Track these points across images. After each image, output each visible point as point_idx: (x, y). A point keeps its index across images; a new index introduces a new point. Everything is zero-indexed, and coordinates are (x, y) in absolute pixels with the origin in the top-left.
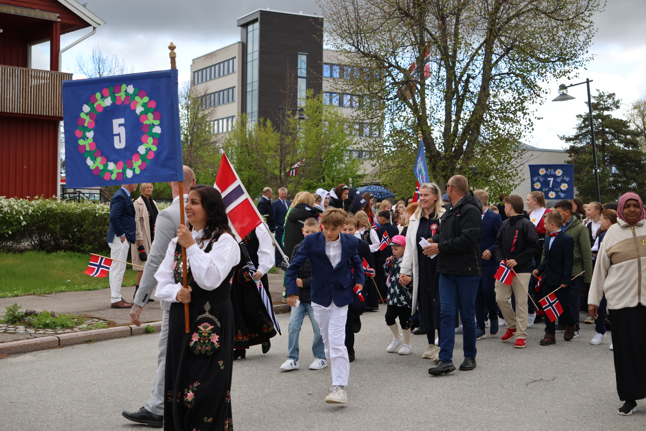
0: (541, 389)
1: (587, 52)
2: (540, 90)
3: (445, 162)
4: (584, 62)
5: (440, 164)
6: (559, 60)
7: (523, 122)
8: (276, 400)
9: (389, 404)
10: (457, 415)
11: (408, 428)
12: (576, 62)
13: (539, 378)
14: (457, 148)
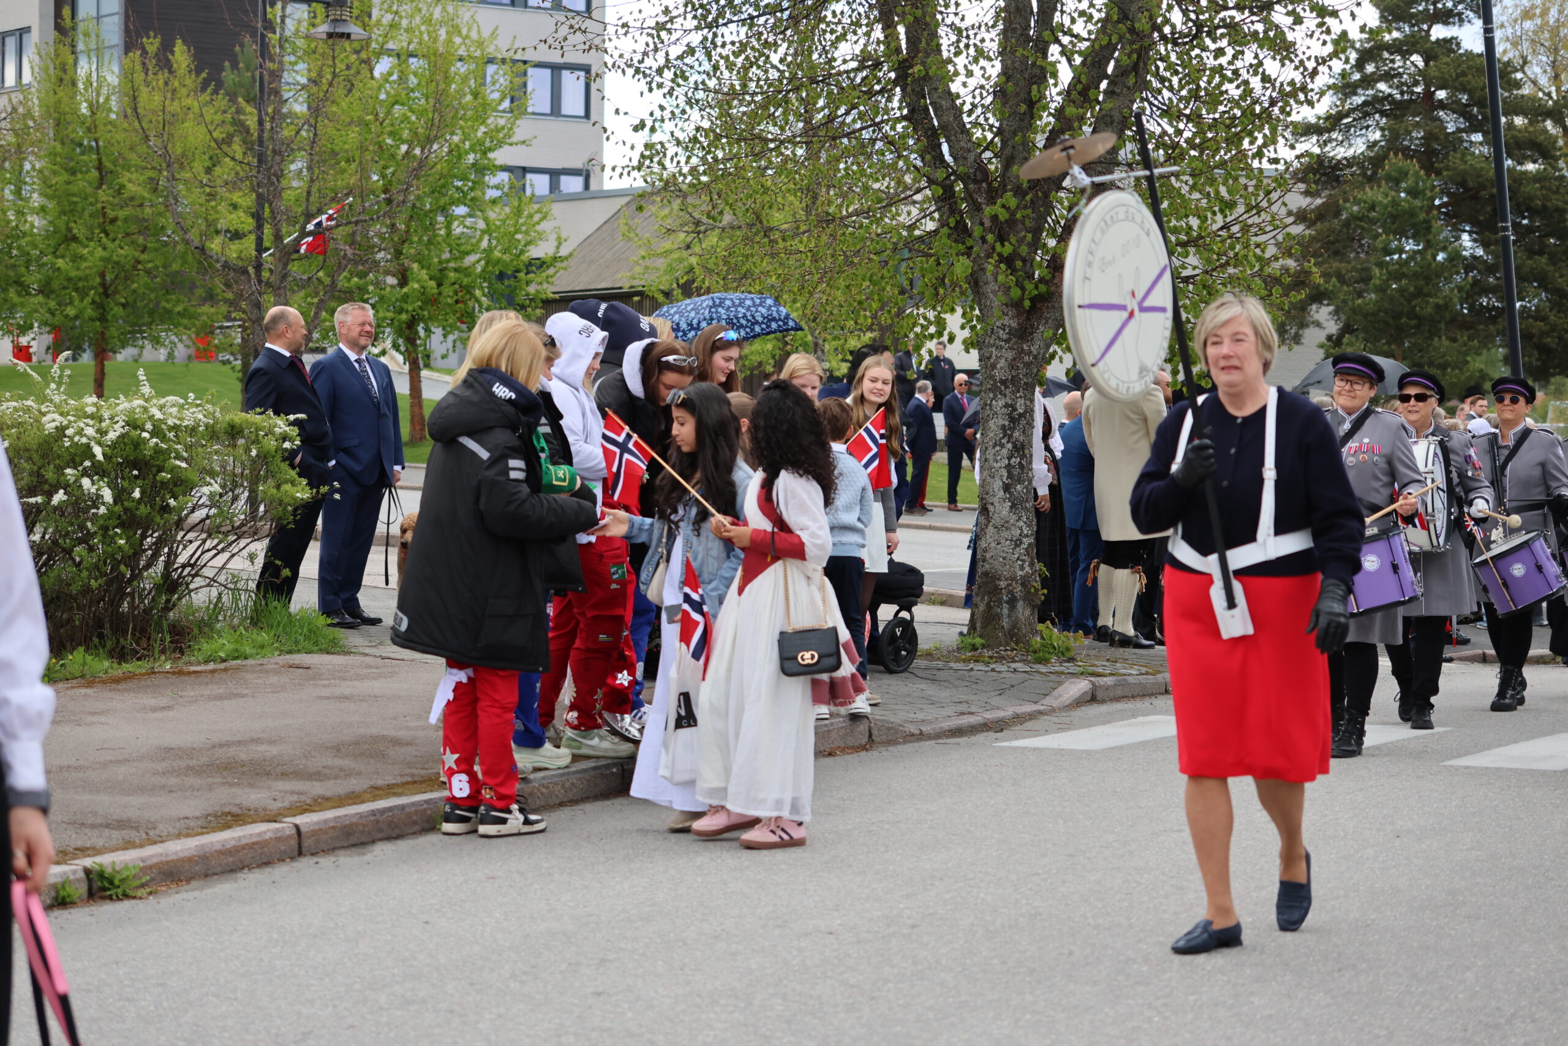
5: (990, 210)
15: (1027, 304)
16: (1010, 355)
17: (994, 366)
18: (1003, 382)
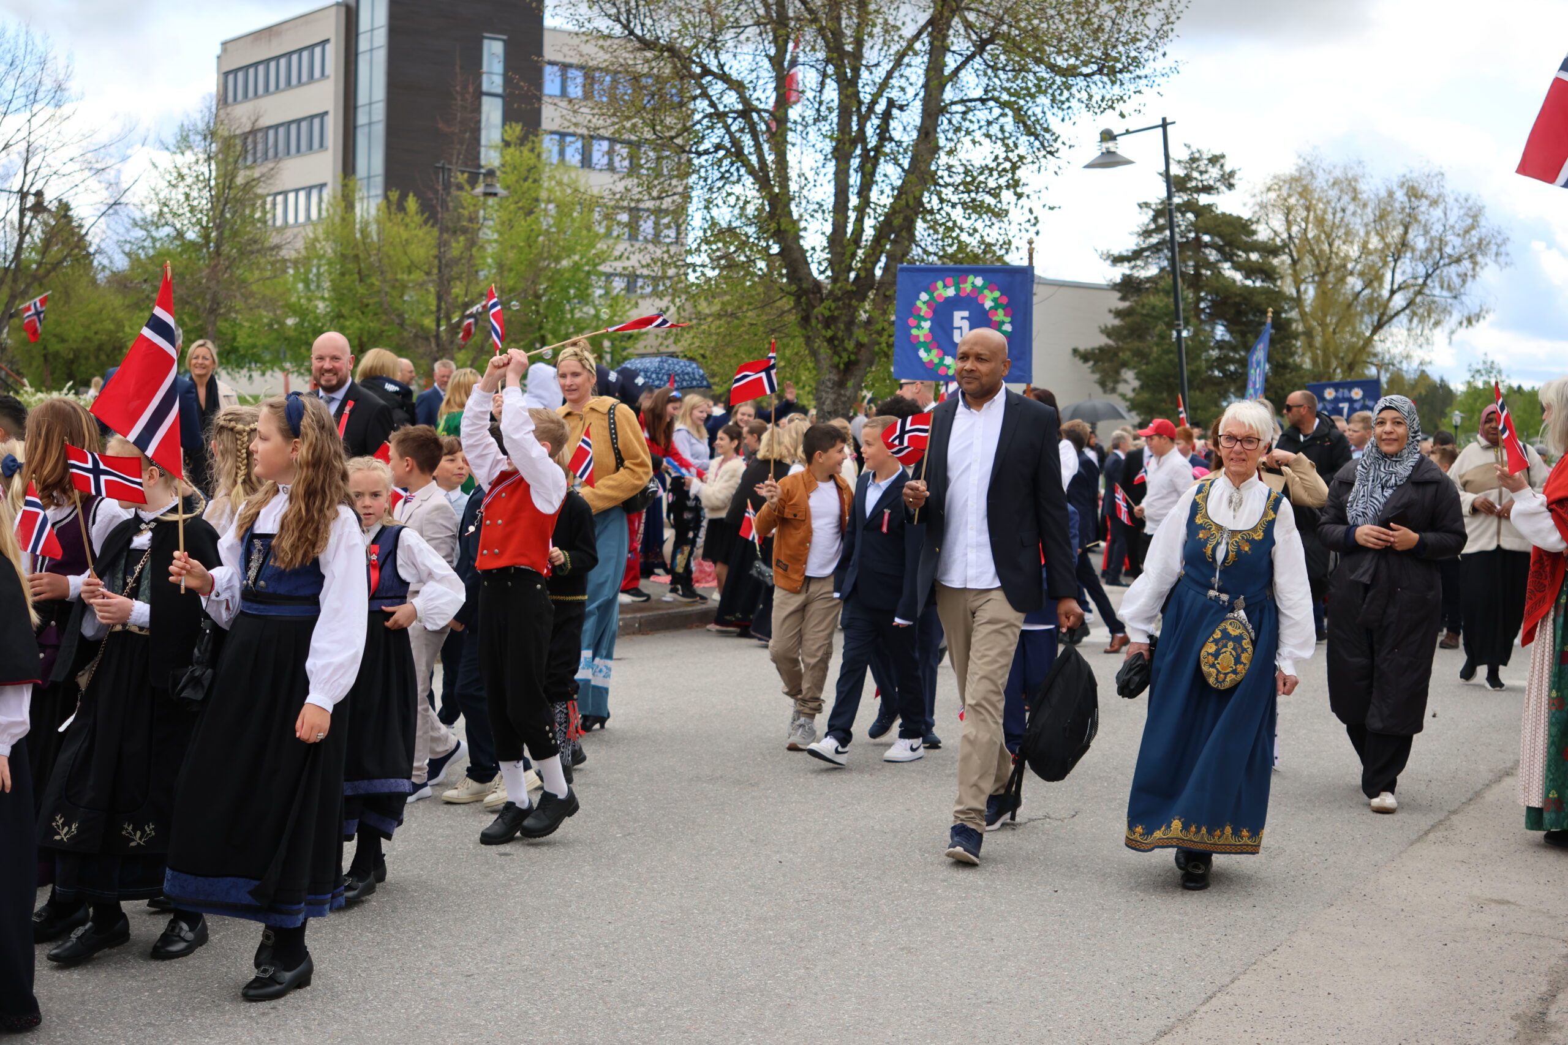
0: (1044, 838)
1: (1164, 55)
2: (1056, 140)
3: (833, 306)
4: (1156, 79)
5: (821, 310)
6: (1100, 71)
7: (1017, 215)
8: (421, 869)
9: (692, 876)
10: (850, 901)
11: (736, 932)
12: (1140, 77)
13: (1040, 814)
14: (863, 274)
15: (842, 366)
16: (833, 397)
17: (824, 403)
18: (829, 413)
